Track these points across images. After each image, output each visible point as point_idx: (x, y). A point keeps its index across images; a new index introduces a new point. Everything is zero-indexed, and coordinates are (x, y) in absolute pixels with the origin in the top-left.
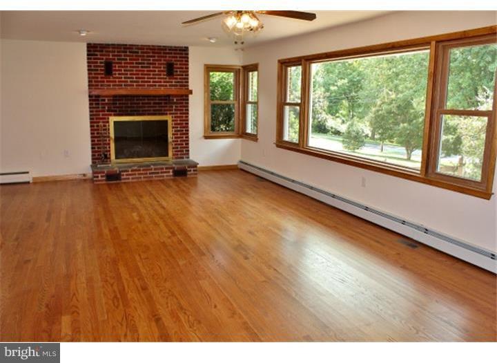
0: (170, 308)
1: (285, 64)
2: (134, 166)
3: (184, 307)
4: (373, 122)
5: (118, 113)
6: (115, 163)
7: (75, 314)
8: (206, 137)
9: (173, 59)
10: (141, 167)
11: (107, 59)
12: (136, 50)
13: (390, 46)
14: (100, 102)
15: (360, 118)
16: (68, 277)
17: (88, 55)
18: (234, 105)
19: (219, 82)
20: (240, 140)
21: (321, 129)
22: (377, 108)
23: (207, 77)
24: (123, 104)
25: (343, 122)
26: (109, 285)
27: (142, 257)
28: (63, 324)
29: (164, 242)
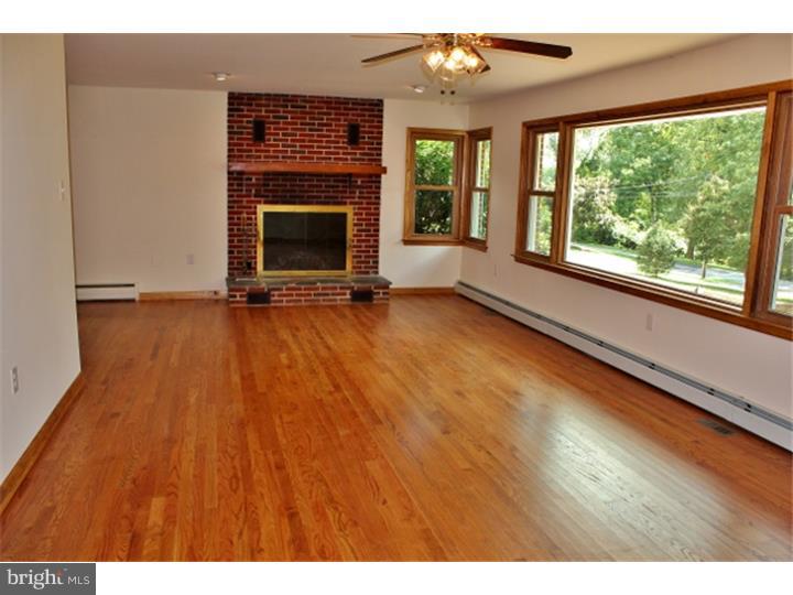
0: (314, 499)
1: (534, 129)
2: (291, 282)
3: (336, 499)
4: (690, 230)
5: (270, 199)
6: (263, 275)
7: (172, 496)
8: (406, 242)
9: (359, 119)
10: (303, 283)
11: (256, 116)
12: (303, 104)
13: (700, 101)
14: (245, 182)
15: (671, 223)
16: (170, 441)
17: (229, 110)
18: (452, 192)
19: (431, 156)
20: (460, 248)
21: (604, 238)
22: (697, 207)
23: (412, 147)
24: (280, 186)
25: (641, 228)
26: (229, 459)
27: (285, 420)
28: (153, 508)
29: (321, 400)
